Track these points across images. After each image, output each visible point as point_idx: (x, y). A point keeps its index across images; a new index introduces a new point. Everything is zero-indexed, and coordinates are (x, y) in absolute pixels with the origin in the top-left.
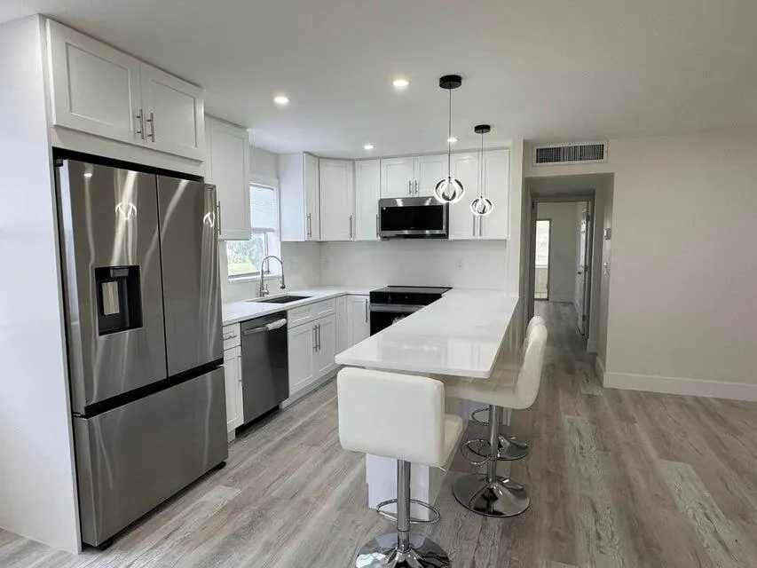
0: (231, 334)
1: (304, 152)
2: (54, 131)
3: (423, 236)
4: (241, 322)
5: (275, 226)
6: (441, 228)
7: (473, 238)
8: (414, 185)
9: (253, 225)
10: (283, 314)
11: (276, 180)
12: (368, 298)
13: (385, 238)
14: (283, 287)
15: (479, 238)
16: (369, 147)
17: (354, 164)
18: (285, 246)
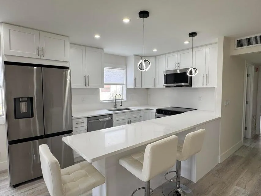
0: (83, 122)
1: (134, 55)
2: (4, 56)
3: (181, 86)
4: (87, 118)
5: (125, 83)
6: (187, 82)
7: (203, 87)
8: (178, 64)
9: (105, 83)
10: (111, 115)
11: (125, 66)
12: (156, 111)
13: (166, 87)
14: (121, 105)
15: (206, 86)
16: (155, 50)
17: (156, 58)
18: (128, 90)
